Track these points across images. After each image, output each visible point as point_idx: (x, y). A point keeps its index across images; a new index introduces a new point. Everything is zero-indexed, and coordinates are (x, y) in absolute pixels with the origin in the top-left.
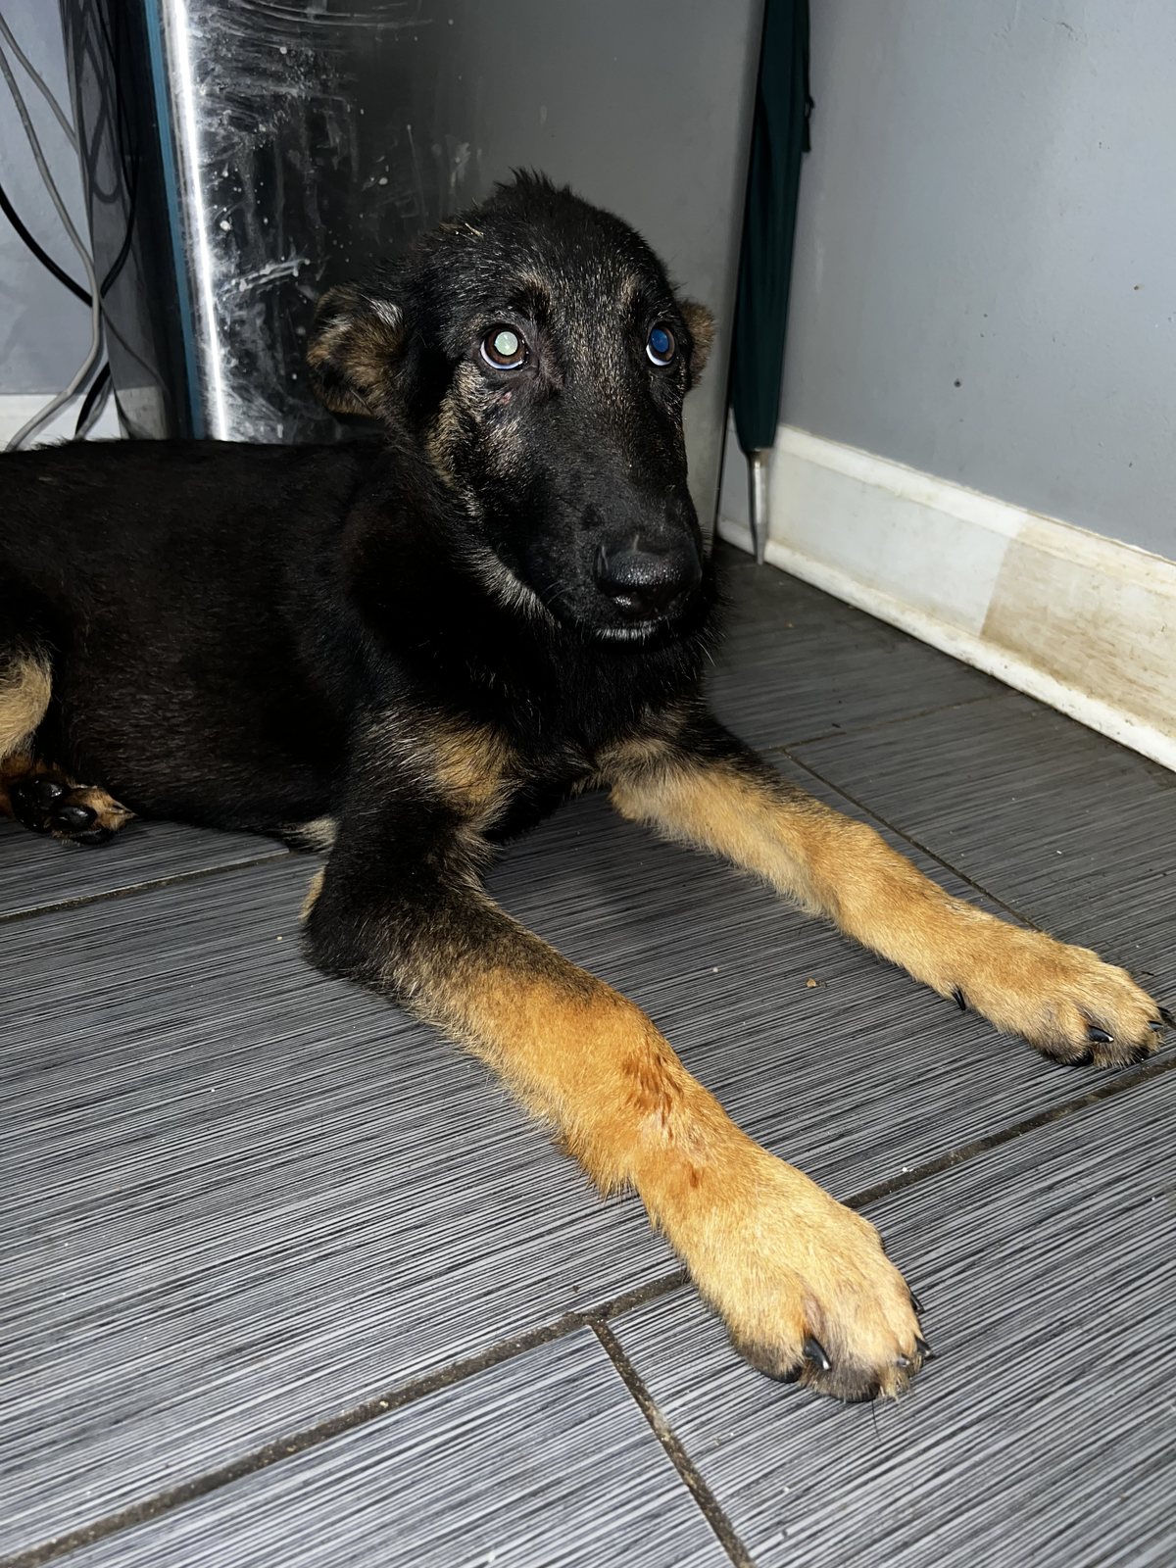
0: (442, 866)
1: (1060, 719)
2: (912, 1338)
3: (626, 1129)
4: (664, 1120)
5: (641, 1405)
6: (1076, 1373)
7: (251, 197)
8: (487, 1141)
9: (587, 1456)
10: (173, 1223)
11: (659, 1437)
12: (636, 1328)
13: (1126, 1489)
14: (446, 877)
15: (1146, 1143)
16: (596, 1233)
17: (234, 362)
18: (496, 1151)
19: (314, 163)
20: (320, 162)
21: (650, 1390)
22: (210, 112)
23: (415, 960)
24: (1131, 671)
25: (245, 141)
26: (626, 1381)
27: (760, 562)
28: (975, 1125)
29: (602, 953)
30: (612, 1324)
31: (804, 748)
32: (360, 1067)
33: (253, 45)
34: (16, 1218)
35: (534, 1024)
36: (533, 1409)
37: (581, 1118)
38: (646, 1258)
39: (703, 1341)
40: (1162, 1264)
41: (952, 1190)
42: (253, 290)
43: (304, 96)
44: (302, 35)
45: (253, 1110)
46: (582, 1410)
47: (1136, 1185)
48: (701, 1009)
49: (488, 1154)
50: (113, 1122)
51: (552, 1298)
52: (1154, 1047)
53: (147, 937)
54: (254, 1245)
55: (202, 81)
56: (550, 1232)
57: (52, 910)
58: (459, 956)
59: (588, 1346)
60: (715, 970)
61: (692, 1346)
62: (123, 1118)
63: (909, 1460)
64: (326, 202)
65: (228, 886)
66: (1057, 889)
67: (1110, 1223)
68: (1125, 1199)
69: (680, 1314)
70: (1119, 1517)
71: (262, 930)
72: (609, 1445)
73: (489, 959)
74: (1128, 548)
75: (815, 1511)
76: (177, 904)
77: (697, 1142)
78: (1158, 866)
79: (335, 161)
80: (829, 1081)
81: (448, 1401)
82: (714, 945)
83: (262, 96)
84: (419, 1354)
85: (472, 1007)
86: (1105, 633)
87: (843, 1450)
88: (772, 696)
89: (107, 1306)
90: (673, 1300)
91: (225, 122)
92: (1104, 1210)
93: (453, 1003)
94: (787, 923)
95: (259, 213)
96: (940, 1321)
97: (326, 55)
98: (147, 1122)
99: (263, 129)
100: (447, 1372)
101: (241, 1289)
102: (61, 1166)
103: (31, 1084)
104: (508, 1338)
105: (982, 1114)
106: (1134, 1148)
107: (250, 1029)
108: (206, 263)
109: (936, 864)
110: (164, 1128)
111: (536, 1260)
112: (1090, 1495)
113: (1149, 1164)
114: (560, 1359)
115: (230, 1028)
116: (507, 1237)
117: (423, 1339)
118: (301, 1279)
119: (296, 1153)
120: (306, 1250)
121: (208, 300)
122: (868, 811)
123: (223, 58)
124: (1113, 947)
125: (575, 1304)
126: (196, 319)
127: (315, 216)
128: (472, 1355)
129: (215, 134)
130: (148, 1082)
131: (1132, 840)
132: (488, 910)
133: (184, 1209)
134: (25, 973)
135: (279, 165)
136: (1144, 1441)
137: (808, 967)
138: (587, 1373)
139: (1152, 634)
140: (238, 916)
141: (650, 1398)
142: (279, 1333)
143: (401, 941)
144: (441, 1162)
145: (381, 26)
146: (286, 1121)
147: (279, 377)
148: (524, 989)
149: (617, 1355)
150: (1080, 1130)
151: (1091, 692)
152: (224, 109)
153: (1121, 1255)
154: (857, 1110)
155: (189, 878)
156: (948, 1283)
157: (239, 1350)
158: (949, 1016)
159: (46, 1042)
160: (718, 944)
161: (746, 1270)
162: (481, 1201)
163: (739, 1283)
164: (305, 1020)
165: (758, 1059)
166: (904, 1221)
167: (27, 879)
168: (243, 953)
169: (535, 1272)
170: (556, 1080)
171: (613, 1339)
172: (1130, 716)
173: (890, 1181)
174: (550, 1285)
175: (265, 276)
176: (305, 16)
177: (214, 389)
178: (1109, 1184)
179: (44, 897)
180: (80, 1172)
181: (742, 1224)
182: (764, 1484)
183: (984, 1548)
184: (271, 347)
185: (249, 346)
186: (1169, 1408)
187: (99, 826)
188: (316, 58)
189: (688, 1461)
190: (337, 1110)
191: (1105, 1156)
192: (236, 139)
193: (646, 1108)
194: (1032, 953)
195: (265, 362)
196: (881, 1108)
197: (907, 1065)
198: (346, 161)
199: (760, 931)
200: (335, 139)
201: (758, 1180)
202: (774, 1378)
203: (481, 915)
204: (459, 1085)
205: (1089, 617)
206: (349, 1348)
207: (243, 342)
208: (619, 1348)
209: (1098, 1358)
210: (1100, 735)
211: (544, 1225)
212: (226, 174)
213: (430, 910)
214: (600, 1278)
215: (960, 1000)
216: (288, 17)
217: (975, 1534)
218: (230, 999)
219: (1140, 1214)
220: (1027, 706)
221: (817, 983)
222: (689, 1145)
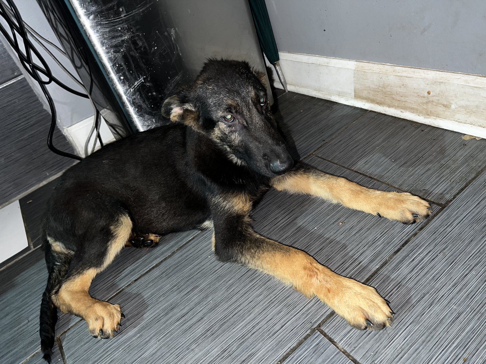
0: (243, 229)
1: (383, 116)
2: (389, 312)
3: (309, 283)
4: (317, 278)
5: (335, 345)
6: (430, 305)
7: (125, 68)
8: (278, 293)
9: (327, 360)
10: (217, 337)
11: (341, 351)
12: (327, 327)
13: (448, 329)
14: (245, 232)
15: (434, 240)
16: (311, 308)
17: (137, 109)
18: (281, 295)
19: (137, 52)
20: (139, 51)
21: (335, 341)
22: (108, 53)
23: (245, 255)
24: (398, 98)
25: (119, 55)
26: (329, 340)
27: (287, 92)
28: (391, 249)
29: (287, 233)
30: (322, 328)
31: (317, 152)
32: (242, 284)
33: (112, 31)
34: (183, 347)
35: (279, 264)
36: (311, 354)
37: (298, 283)
38: (324, 310)
39: (343, 326)
40: (445, 271)
41: (390, 269)
42: (134, 90)
43: (129, 37)
44: (122, 23)
45: (222, 304)
46: (322, 350)
47: (434, 252)
48: (316, 240)
49: (279, 296)
50: (193, 317)
51: (307, 326)
52: (430, 213)
53: (178, 268)
54: (237, 336)
55: (103, 46)
56: (300, 311)
57: (153, 268)
58: (255, 252)
59: (318, 335)
60: (316, 228)
61: (341, 327)
62: (194, 316)
63: (397, 338)
64: (144, 60)
65: (191, 246)
66: (395, 172)
67: (430, 264)
68: (432, 257)
69: (336, 321)
70: (447, 336)
71: (204, 256)
72: (331, 356)
73: (263, 251)
74: (387, 65)
75: (380, 356)
76: (181, 256)
77: (326, 281)
78: (420, 155)
79: (142, 49)
80: (353, 249)
81: (293, 358)
82: (313, 221)
83: (119, 43)
84: (282, 349)
85: (263, 263)
86: (388, 90)
87: (382, 340)
88: (304, 137)
89: (212, 361)
90: (334, 318)
91: (113, 53)
92: (427, 261)
93: (258, 263)
94: (329, 208)
95: (129, 71)
96: (396, 303)
97: (130, 24)
98: (200, 314)
99: (122, 50)
100: (290, 351)
101: (238, 347)
102: (186, 332)
103: (170, 315)
104: (300, 339)
105: (392, 246)
106: (431, 242)
107: (213, 283)
108: (121, 89)
109: (362, 176)
110: (205, 315)
111: (300, 319)
112: (440, 334)
113: (436, 245)
114: (313, 340)
115: (208, 285)
116: (291, 315)
117: (282, 346)
118: (250, 340)
119: (236, 311)
120: (248, 334)
121: (124, 98)
122: (340, 165)
123: (106, 38)
124: (414, 185)
125: (312, 326)
126: (123, 103)
127: (142, 65)
128: (294, 345)
129: (111, 57)
130: (196, 305)
131: (411, 149)
132: (258, 238)
133: (218, 333)
134: (155, 287)
135: (129, 58)
136: (449, 317)
137: (339, 219)
138: (320, 342)
139: (401, 87)
140: (197, 254)
141: (336, 343)
142: (251, 355)
143: (240, 252)
144: (269, 302)
145: (141, 10)
146: (231, 304)
147: (149, 108)
148: (273, 256)
149: (325, 335)
150: (417, 241)
151: (389, 106)
152: (111, 50)
153: (434, 272)
154: (361, 255)
155: (181, 247)
156: (395, 293)
157: (244, 361)
158: (377, 221)
159: (168, 303)
160: (314, 220)
161: (347, 309)
162: (282, 308)
163: (347, 312)
164: (224, 276)
165: (334, 249)
166: (381, 280)
167: (143, 262)
168: (202, 264)
169: (300, 322)
170: (289, 276)
171: (323, 332)
172: (401, 110)
173: (375, 271)
174: (305, 324)
175: (136, 85)
176: (121, 17)
177: (134, 118)
178: (427, 254)
179: (150, 265)
180: (191, 332)
181: (343, 299)
182: (367, 354)
183: (419, 353)
184: (144, 102)
185: (139, 104)
186: (453, 307)
187: (154, 242)
188: (128, 26)
189: (349, 354)
190: (241, 297)
191: (425, 247)
192: (117, 56)
193: (312, 277)
194: (393, 199)
195: (144, 106)
196: (367, 252)
197: (370, 238)
198: (145, 48)
199: (324, 213)
200: (140, 44)
201: (343, 286)
202: (361, 330)
203: (257, 240)
204: (266, 281)
205: (382, 86)
206: (267, 353)
207: (137, 104)
208: (325, 333)
209: (434, 300)
210: (395, 117)
211: (298, 310)
212: (117, 65)
213: (244, 242)
214: (315, 318)
215: (379, 215)
216: (118, 20)
217: (416, 350)
218: (205, 277)
219: (436, 259)
220: (373, 114)
221: (342, 223)
222: (325, 283)
